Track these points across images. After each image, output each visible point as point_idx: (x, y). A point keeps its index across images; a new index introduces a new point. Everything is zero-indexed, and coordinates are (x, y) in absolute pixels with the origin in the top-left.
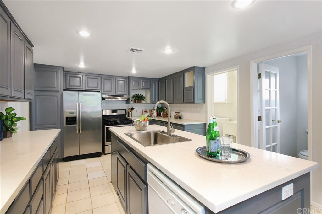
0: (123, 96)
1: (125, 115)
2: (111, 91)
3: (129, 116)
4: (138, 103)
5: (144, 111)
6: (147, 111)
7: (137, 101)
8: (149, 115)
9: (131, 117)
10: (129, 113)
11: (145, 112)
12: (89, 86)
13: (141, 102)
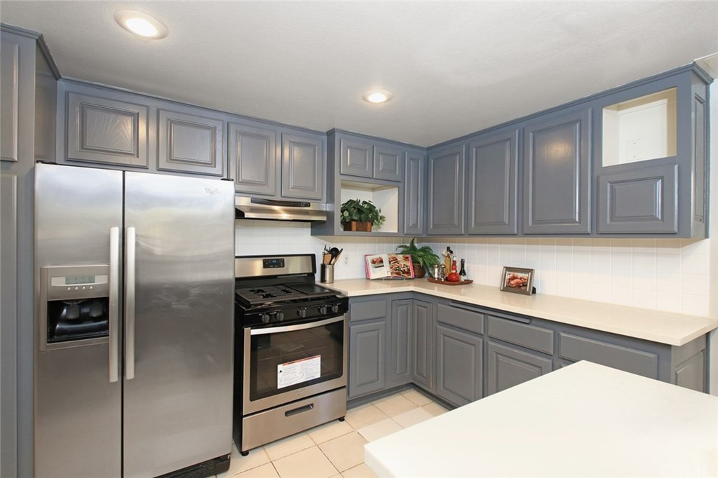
0: (308, 205)
1: (312, 275)
2: (265, 184)
3: (323, 280)
4: (357, 230)
5: (369, 259)
6: (382, 261)
7: (354, 223)
8: (390, 275)
9: (332, 281)
10: (323, 267)
11: (374, 262)
12: (176, 155)
13: (365, 230)
